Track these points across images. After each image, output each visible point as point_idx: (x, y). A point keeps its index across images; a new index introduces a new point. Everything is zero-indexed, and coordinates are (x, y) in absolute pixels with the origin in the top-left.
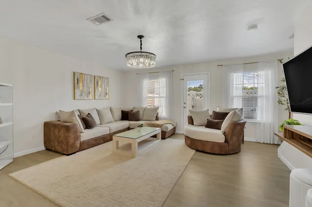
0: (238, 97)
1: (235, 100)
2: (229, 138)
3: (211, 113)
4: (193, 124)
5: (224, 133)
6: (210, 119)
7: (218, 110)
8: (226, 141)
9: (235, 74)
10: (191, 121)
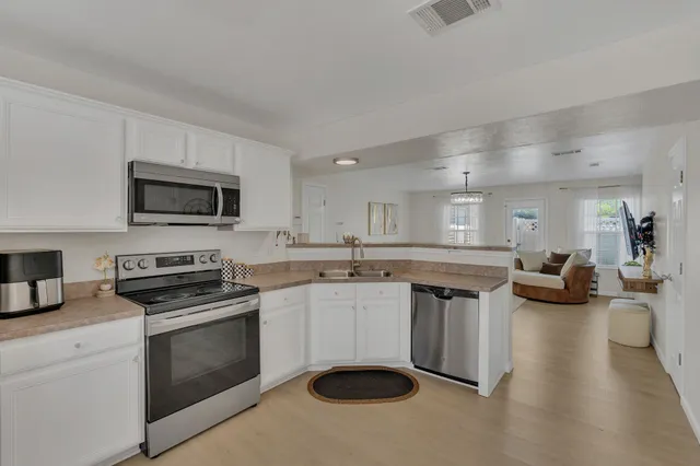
0: (590, 233)
1: (587, 237)
2: (570, 285)
3: (548, 255)
4: (522, 269)
5: (564, 279)
6: (547, 263)
7: (559, 251)
8: (566, 287)
9: (586, 201)
10: (520, 265)
